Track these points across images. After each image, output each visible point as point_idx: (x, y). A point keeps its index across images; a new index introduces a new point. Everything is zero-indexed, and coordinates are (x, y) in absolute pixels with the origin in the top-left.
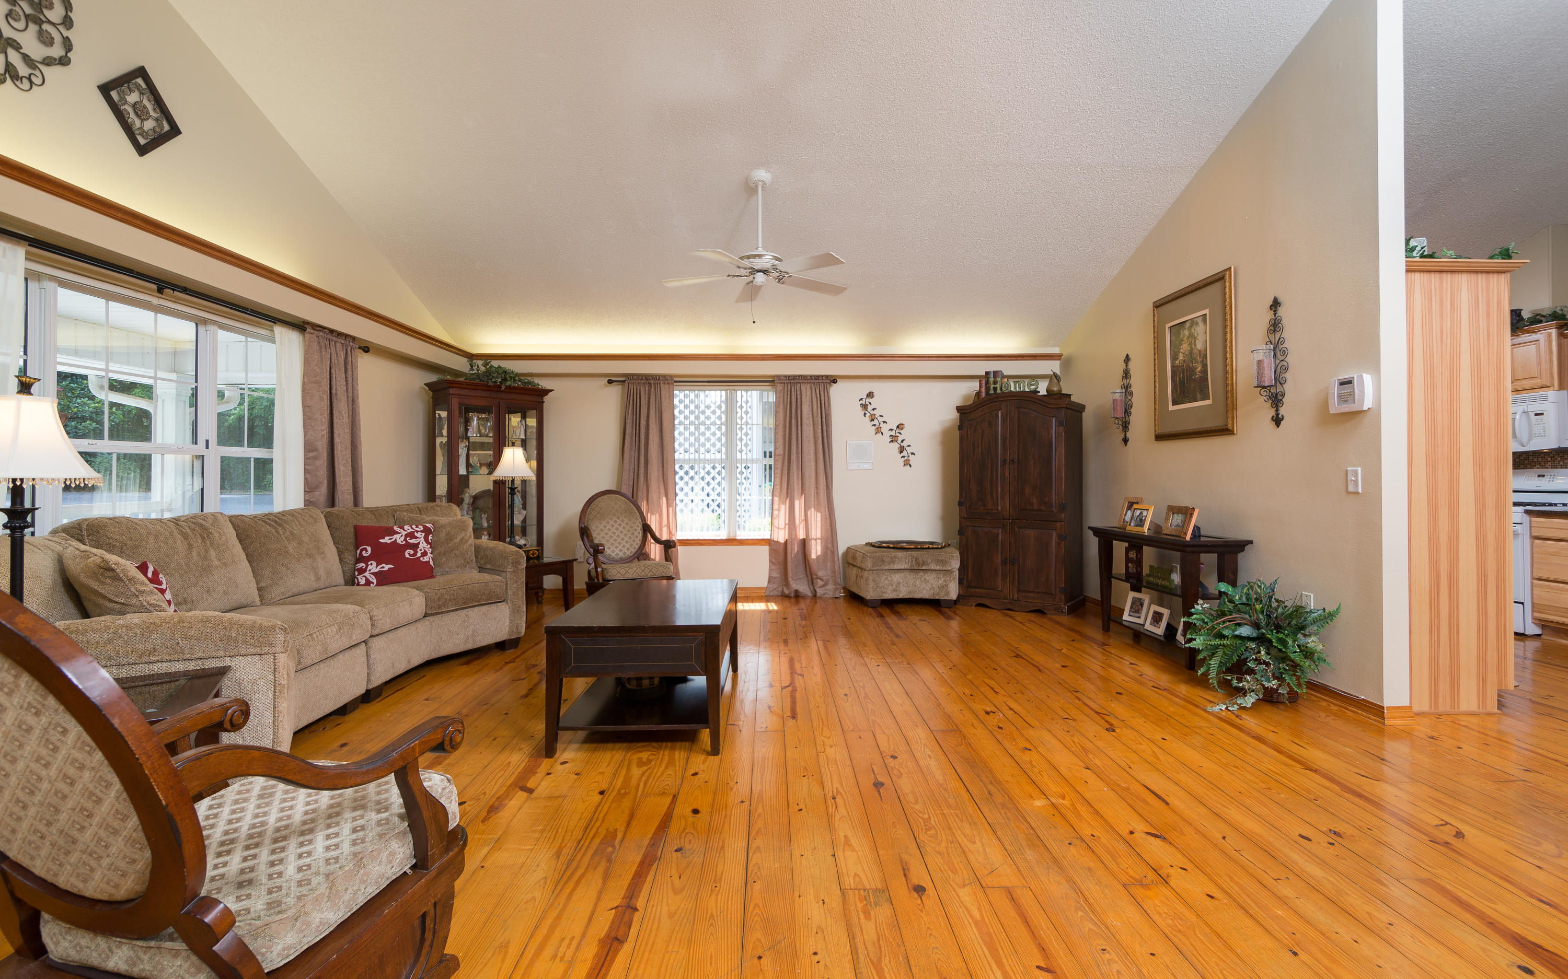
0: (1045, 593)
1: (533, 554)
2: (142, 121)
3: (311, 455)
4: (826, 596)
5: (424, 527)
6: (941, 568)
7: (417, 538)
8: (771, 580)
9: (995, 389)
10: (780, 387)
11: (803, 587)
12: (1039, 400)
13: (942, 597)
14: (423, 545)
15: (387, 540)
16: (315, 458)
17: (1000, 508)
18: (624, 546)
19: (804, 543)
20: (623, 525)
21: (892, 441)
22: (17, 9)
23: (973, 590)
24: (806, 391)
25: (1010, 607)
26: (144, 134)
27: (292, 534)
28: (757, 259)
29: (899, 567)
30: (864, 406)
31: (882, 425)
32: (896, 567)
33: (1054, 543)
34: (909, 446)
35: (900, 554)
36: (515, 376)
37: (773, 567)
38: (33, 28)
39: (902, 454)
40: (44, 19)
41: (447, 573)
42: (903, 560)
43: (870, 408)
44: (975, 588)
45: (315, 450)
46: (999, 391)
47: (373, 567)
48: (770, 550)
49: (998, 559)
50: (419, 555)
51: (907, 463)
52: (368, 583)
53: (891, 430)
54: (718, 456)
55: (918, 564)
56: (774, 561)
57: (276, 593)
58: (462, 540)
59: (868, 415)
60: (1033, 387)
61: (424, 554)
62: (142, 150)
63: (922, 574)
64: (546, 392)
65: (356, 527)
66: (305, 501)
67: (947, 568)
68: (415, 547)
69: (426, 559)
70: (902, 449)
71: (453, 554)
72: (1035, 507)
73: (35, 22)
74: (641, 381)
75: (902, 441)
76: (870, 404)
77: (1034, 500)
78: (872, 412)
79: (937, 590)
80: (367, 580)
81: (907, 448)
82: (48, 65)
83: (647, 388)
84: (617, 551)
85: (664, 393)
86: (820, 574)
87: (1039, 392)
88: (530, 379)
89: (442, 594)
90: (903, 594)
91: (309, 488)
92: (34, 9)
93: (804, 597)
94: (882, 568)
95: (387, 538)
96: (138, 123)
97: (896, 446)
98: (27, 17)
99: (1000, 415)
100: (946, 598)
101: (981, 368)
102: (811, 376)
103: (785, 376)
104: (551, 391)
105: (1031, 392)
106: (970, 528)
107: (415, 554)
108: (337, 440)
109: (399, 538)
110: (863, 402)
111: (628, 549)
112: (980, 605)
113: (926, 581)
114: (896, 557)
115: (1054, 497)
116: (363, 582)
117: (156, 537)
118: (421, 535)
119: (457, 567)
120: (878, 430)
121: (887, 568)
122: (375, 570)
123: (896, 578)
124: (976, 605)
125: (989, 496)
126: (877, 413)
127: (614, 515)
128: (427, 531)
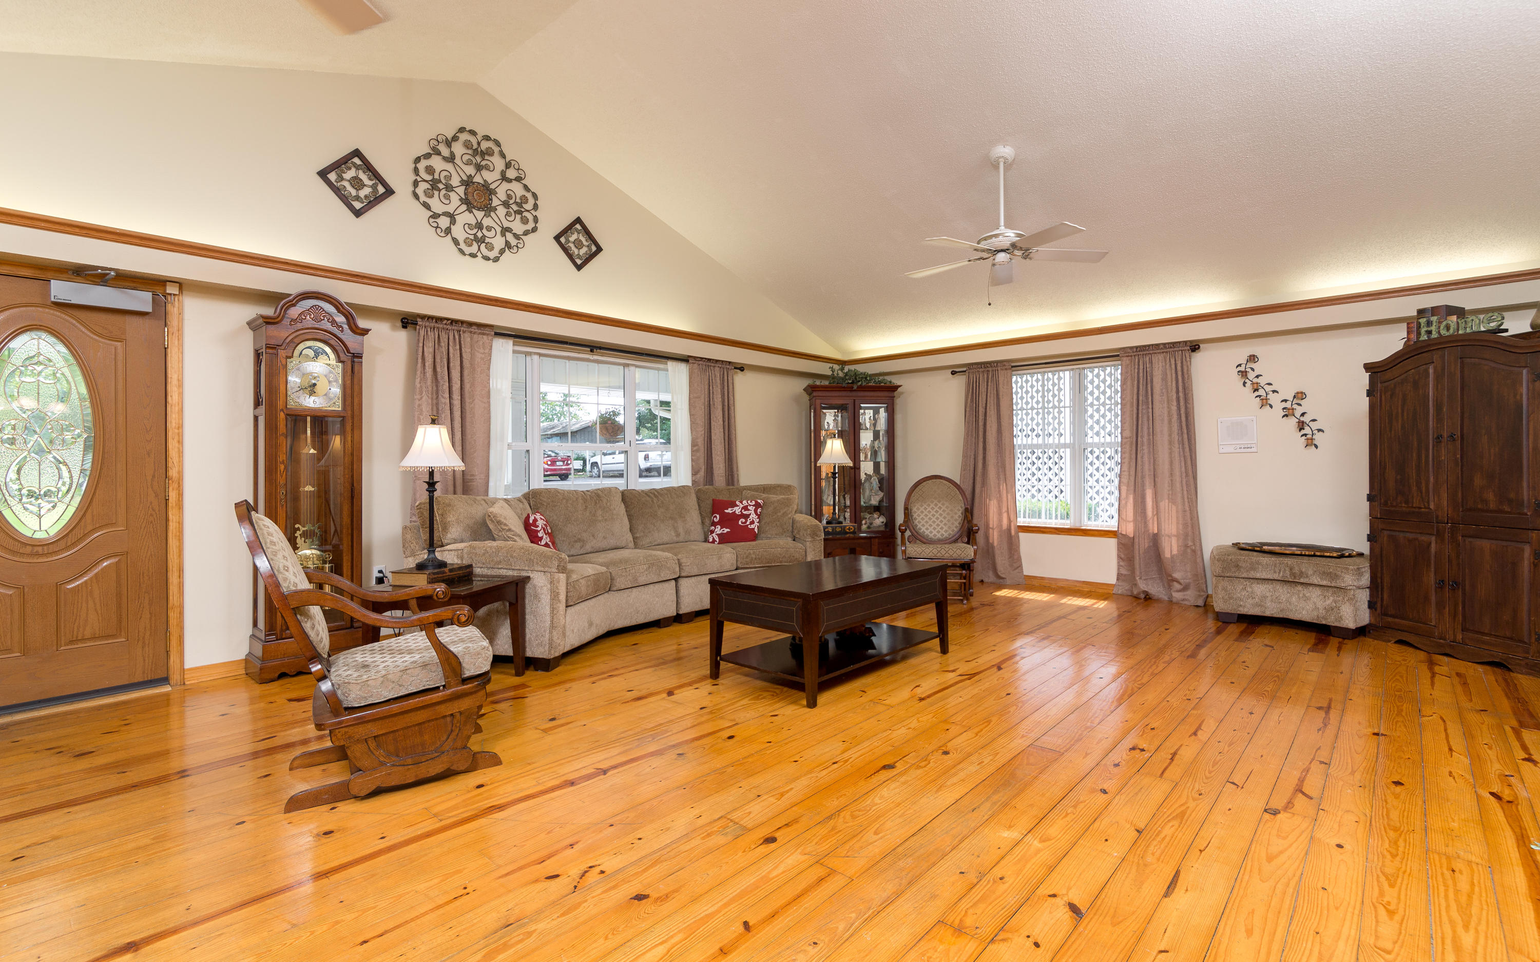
0: (1511, 639)
1: (849, 529)
2: (579, 249)
3: (695, 448)
4: (1186, 602)
5: (756, 502)
6: (1329, 584)
7: (749, 510)
8: (1119, 576)
9: (1429, 333)
10: (1126, 361)
11: (1156, 589)
12: (1502, 344)
13: (1331, 621)
14: (753, 516)
15: (729, 511)
16: (698, 451)
17: (1432, 506)
18: (942, 528)
19: (1155, 540)
20: (944, 508)
21: (1286, 416)
22: (511, 210)
23: (1390, 619)
24: (1160, 366)
25: (1448, 651)
26: (579, 256)
27: (662, 503)
28: (994, 239)
29: (1264, 575)
30: (1244, 374)
31: (1271, 396)
32: (1258, 575)
33: (1526, 563)
34: (1314, 420)
35: (1266, 560)
36: (865, 376)
37: (1122, 563)
38: (518, 217)
39: (1303, 432)
40: (523, 210)
41: (770, 538)
42: (1266, 566)
43: (1251, 375)
44: (1391, 616)
45: (697, 445)
46: (1434, 335)
47: (718, 530)
48: (1118, 544)
49: (1430, 579)
50: (748, 523)
51: (1310, 443)
52: (714, 541)
53: (1286, 401)
54: (1108, 439)
55: (1293, 575)
56: (1123, 556)
57: (645, 541)
58: (783, 514)
59: (1249, 383)
60: (1493, 325)
61: (752, 523)
62: (579, 268)
63: (1300, 588)
64: (896, 387)
65: (713, 500)
66: (693, 481)
67: (1338, 585)
68: (747, 517)
69: (752, 526)
70: (1301, 426)
71: (774, 525)
72: (1492, 506)
73: (519, 214)
74: (981, 370)
75: (1303, 414)
76: (1253, 370)
77: (1490, 496)
78: (1255, 380)
79: (1322, 612)
80: (713, 539)
81: (1311, 424)
82: (526, 235)
83: (986, 376)
84: (935, 532)
85: (1001, 379)
86: (1177, 575)
87: (1506, 330)
88: (881, 378)
89: (750, 554)
90: (1271, 610)
91: (695, 473)
92: (519, 206)
93: (1158, 601)
94: (1237, 574)
95: (730, 509)
96: (576, 251)
97: (1293, 422)
98: (515, 212)
99: (1431, 371)
100: (1336, 624)
101: (1409, 307)
102: (1164, 344)
103: (1131, 348)
104: (900, 386)
105: (1488, 331)
106: (1386, 533)
107: (746, 522)
108: (713, 437)
109: (737, 510)
110: (1242, 368)
111: (946, 531)
112: (1400, 642)
113: (1307, 599)
114: (1258, 563)
115: (1525, 493)
116: (711, 540)
117: (567, 500)
118: (752, 508)
119: (776, 534)
120: (1265, 402)
121: (1245, 575)
122: (719, 532)
123: (1260, 589)
124: (1397, 642)
125: (1414, 489)
126: (1262, 381)
127: (935, 498)
128: (757, 505)
